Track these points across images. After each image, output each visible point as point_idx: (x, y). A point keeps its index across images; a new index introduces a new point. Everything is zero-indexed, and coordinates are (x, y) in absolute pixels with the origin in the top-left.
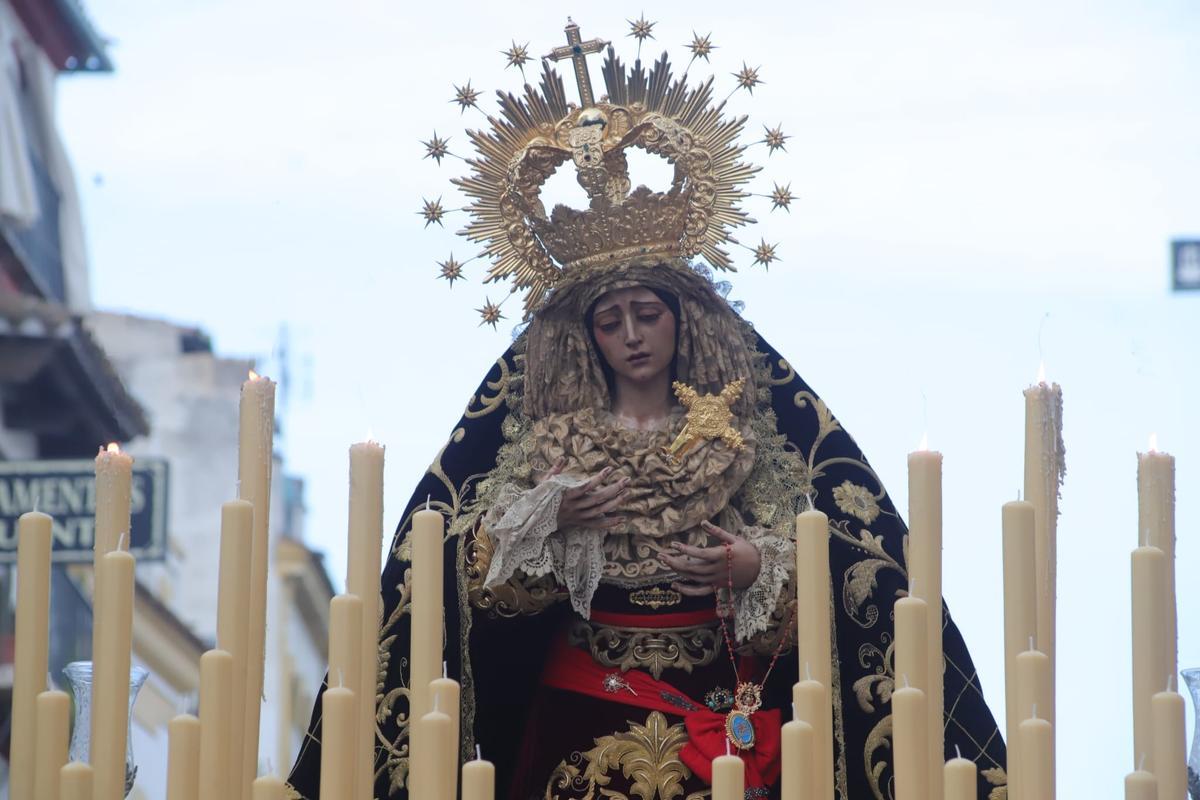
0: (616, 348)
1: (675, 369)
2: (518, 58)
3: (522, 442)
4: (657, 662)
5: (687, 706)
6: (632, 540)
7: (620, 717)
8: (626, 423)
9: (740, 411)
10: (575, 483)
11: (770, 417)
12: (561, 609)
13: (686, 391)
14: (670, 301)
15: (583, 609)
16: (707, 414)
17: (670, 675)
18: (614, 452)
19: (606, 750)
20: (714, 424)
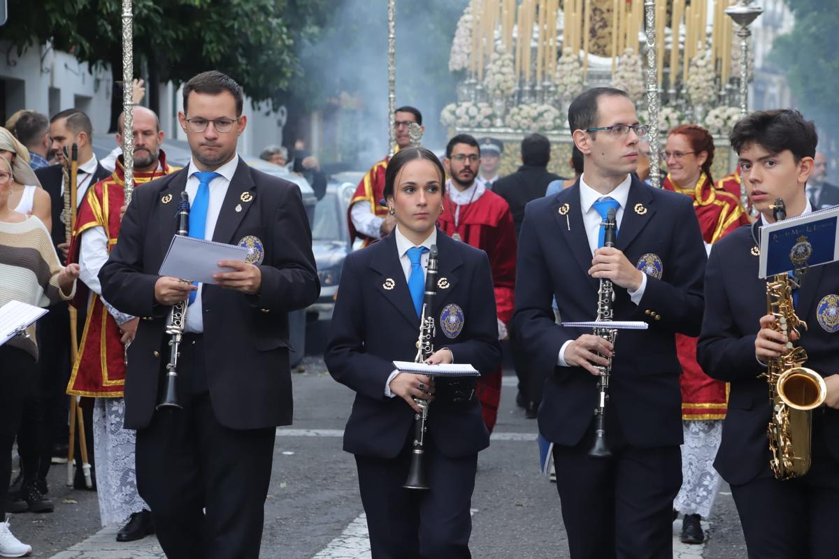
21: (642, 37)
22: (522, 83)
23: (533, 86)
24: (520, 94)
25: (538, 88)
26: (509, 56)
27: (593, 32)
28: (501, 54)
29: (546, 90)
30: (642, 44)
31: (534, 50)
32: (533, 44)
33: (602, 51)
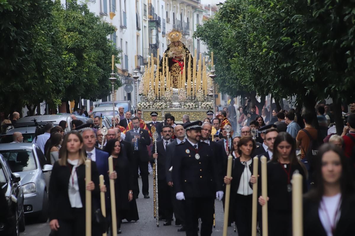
0: (175, 44)
1: (178, 45)
2: (170, 30)
3: (171, 49)
4: (178, 60)
5: (179, 62)
6: (176, 54)
7: (176, 63)
8: (176, 48)
9: (182, 47)
10: (173, 52)
11: (183, 47)
12: (173, 58)
13: (179, 46)
14: (178, 42)
15: (174, 58)
16: (180, 48)
17: (178, 61)
18: (175, 50)
19: (175, 64)
20: (181, 48)
21: (186, 84)
23: (159, 98)
24: (156, 100)
26: (153, 91)
27: (173, 82)
28: (151, 90)
29: (162, 99)
30: (186, 86)
32: (159, 87)
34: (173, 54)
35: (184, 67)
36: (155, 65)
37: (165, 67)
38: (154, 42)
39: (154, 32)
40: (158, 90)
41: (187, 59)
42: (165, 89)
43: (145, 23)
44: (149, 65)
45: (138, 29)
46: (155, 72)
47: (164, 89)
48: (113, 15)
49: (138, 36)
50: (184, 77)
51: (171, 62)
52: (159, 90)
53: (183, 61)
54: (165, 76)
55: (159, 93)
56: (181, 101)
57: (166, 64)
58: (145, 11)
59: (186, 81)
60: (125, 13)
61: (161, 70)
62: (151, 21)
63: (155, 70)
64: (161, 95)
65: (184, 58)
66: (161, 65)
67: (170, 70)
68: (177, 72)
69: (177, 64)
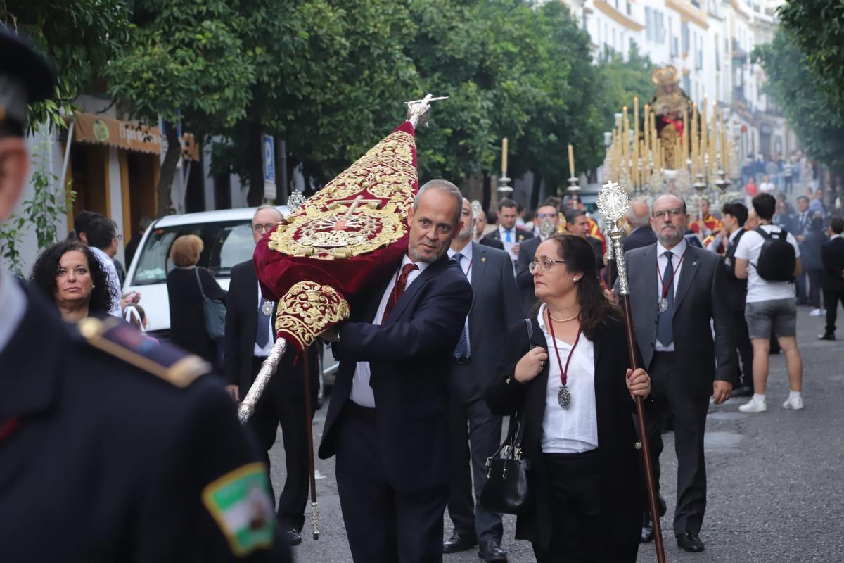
0: (667, 90)
3: (659, 99)
4: (672, 118)
5: (675, 122)
6: (669, 108)
7: (669, 123)
8: (668, 96)
9: (679, 95)
10: (664, 105)
11: (682, 95)
12: (663, 114)
15: (665, 115)
18: (668, 100)
19: (668, 127)
20: (677, 96)
21: (689, 162)
22: (635, 187)
23: (641, 187)
24: (635, 191)
25: (643, 189)
26: (629, 175)
27: (666, 160)
28: (625, 174)
29: (646, 189)
30: (689, 165)
31: (640, 171)
32: (639, 169)
33: (669, 167)
34: (664, 107)
35: (685, 130)
36: (632, 132)
37: (650, 133)
38: (738, 83)
39: (739, 71)
40: (637, 175)
41: (690, 116)
42: (652, 172)
43: (727, 62)
44: (620, 131)
45: (718, 69)
46: (631, 143)
47: (650, 172)
48: (685, 55)
49: (718, 78)
50: (686, 147)
51: (661, 122)
52: (640, 175)
53: (682, 119)
54: (651, 148)
55: (641, 181)
56: (682, 193)
57: (650, 125)
58: (727, 46)
59: (690, 156)
60: (701, 53)
61: (641, 138)
62: (735, 59)
63: (631, 139)
64: (643, 183)
65: (685, 114)
66: (642, 128)
67: (659, 136)
68: (673, 140)
69: (672, 127)
